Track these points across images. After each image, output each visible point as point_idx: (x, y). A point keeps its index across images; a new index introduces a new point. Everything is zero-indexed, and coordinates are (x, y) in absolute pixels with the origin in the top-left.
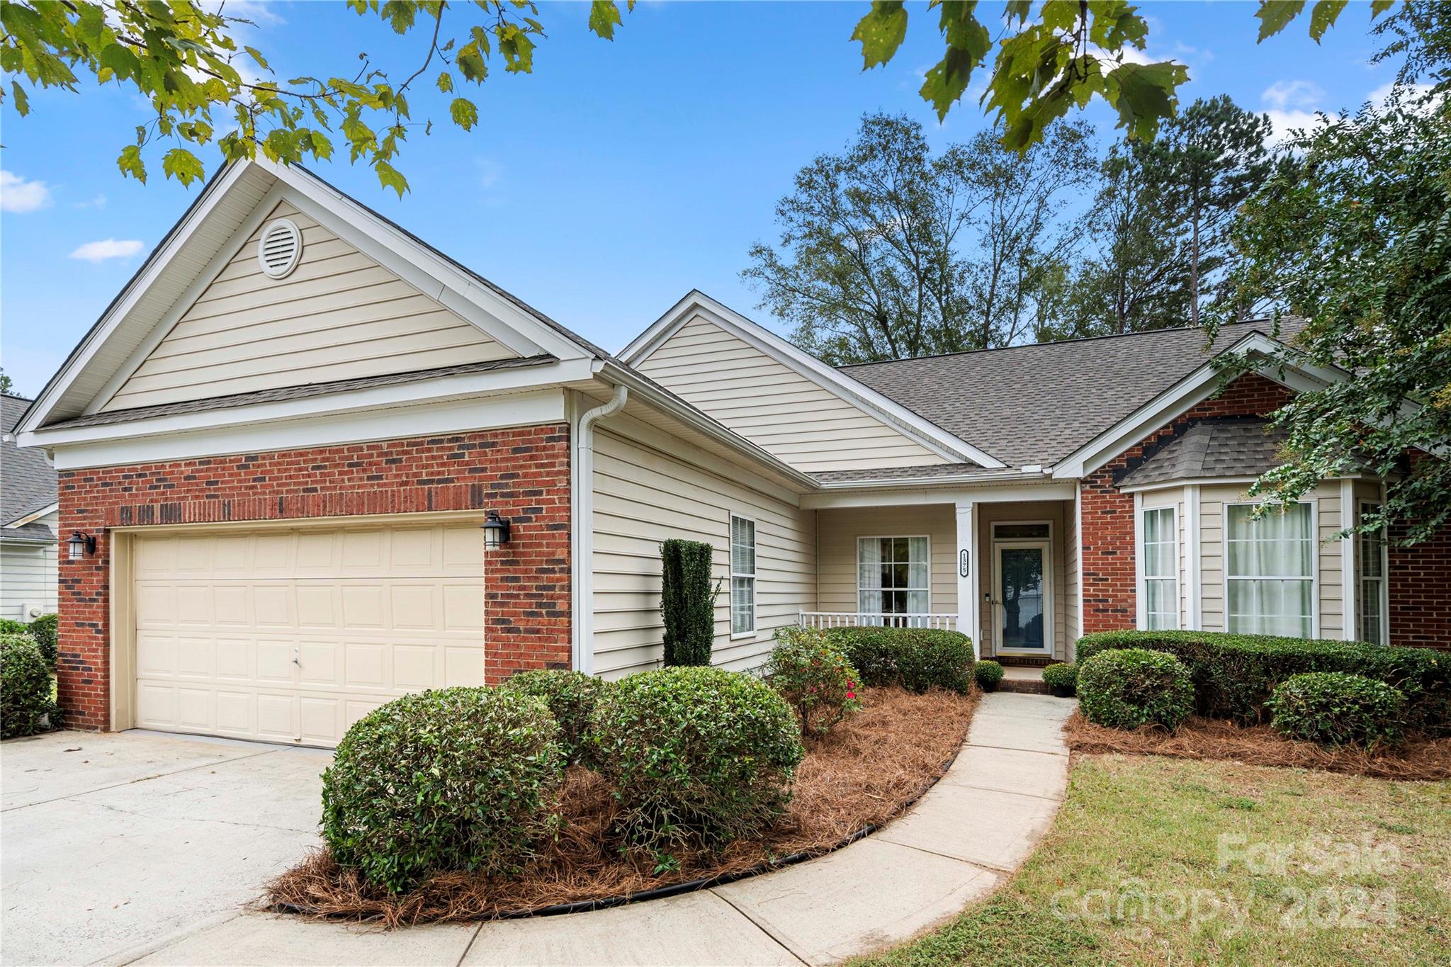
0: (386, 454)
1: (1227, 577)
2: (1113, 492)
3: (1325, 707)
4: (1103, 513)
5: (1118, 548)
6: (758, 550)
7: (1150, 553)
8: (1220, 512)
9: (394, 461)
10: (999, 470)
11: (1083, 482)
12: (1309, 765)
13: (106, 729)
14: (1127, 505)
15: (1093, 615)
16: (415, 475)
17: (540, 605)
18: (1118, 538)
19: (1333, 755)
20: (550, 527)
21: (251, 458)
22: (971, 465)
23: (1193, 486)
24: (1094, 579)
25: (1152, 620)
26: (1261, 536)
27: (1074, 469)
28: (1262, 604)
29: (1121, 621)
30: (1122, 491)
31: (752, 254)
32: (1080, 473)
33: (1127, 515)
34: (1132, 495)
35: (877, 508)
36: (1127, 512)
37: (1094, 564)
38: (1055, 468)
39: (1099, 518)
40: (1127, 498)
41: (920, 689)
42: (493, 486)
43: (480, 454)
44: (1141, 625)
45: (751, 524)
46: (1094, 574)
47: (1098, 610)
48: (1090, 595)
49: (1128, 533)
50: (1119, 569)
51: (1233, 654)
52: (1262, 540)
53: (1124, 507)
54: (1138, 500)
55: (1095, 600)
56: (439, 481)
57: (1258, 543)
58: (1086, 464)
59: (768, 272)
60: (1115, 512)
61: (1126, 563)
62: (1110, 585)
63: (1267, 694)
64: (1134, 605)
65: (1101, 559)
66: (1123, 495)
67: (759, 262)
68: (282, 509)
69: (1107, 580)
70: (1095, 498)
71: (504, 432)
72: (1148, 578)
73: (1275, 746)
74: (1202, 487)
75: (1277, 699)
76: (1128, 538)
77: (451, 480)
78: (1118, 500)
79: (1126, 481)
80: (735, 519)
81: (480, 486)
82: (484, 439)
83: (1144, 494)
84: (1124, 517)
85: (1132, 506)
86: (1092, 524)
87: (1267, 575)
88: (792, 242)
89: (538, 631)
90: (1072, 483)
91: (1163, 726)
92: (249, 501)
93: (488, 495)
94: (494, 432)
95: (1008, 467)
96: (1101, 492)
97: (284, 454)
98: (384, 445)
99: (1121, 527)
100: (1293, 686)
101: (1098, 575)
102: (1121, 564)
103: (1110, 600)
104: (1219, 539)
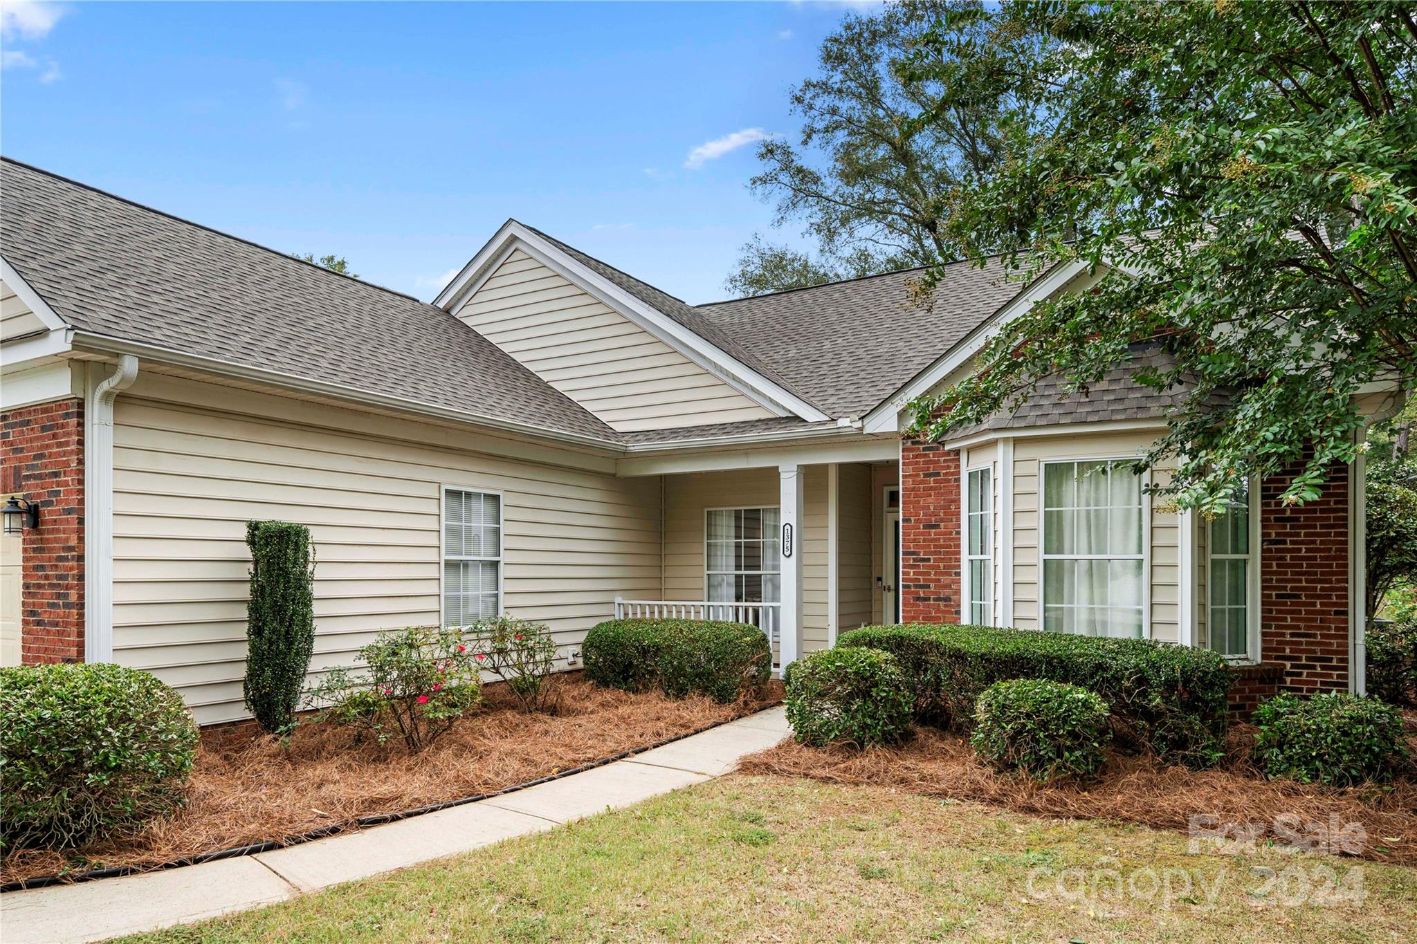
1: (1043, 556)
2: (937, 449)
4: (925, 475)
5: (942, 520)
6: (504, 528)
8: (1036, 472)
10: (820, 424)
11: (902, 437)
14: (953, 465)
15: (913, 605)
18: (942, 507)
20: (65, 511)
22: (796, 419)
23: (1005, 440)
24: (915, 560)
26: (1092, 502)
27: (886, 422)
28: (1092, 592)
29: (944, 612)
30: (947, 448)
31: (762, 156)
32: (895, 427)
33: (952, 478)
34: (957, 452)
35: (700, 473)
36: (953, 474)
37: (914, 540)
38: (866, 421)
39: (921, 482)
40: (952, 457)
41: (681, 693)
42: (28, 468)
43: (20, 433)
44: (966, 621)
45: (496, 498)
46: (914, 553)
47: (918, 599)
48: (910, 580)
49: (953, 501)
50: (941, 546)
52: (1092, 508)
53: (949, 467)
54: (963, 458)
55: (916, 586)
57: (1088, 512)
58: (900, 417)
59: (785, 178)
60: (938, 474)
61: (950, 539)
62: (933, 567)
64: (958, 592)
65: (922, 534)
66: (948, 453)
67: (772, 165)
69: (929, 560)
70: (916, 456)
72: (972, 557)
74: (1017, 442)
76: (953, 507)
77: (2, 462)
78: (942, 459)
79: (951, 434)
80: (449, 493)
81: (20, 468)
82: (22, 417)
83: (970, 450)
84: (949, 481)
85: (958, 466)
86: (913, 489)
87: (1098, 553)
88: (814, 136)
90: (890, 439)
93: (26, 478)
94: (29, 409)
95: (833, 420)
96: (924, 449)
99: (946, 493)
101: (918, 554)
102: (945, 540)
103: (932, 585)
104: (1034, 507)
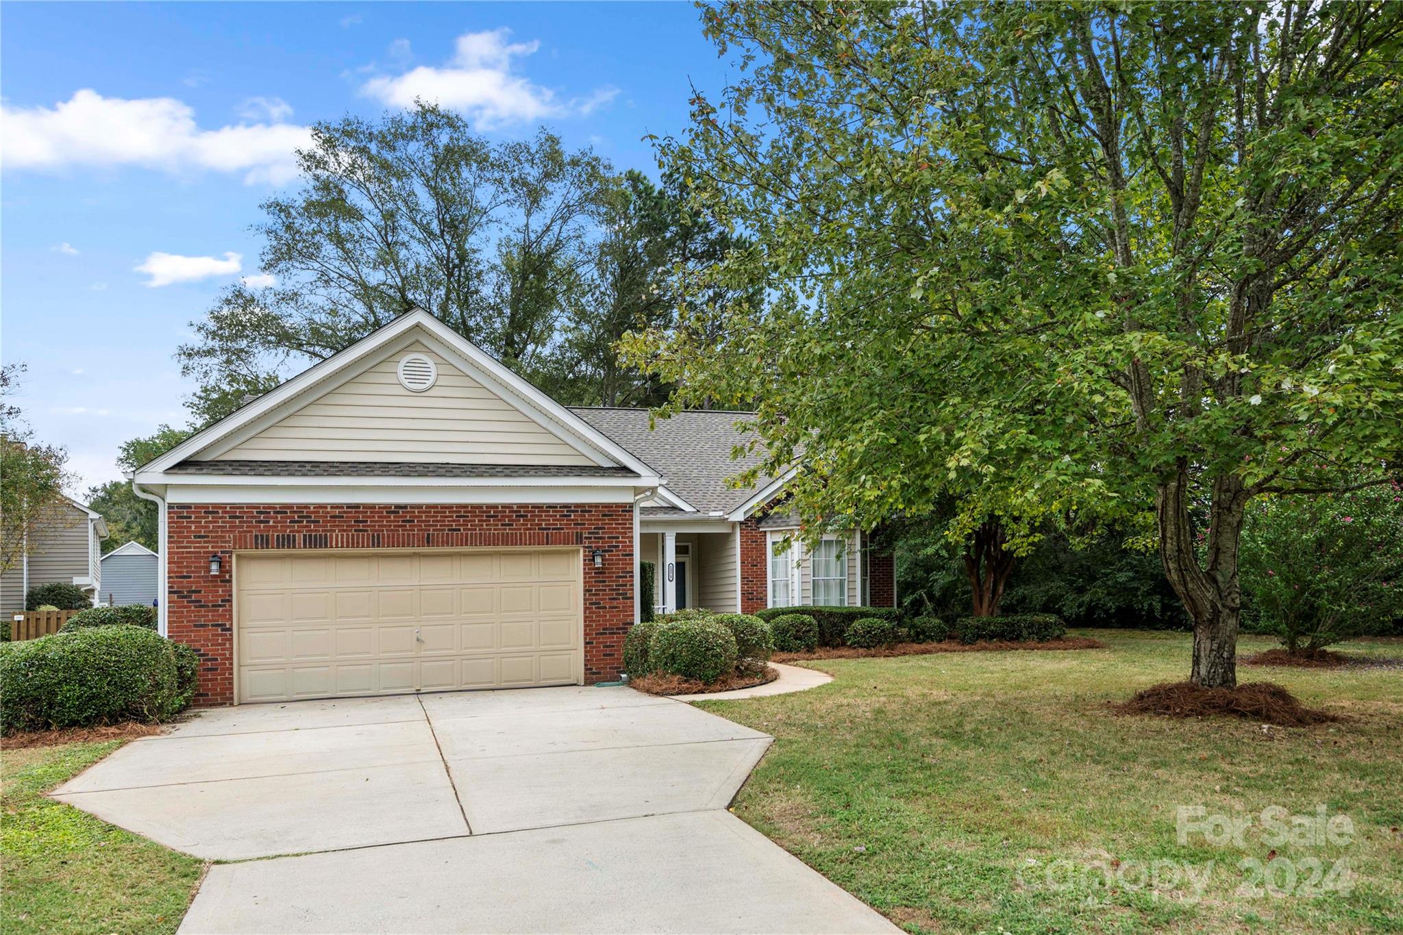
0: (516, 512)
1: (812, 578)
2: (756, 530)
3: (869, 632)
4: (750, 542)
5: (758, 563)
7: (774, 565)
9: (522, 516)
10: (694, 512)
11: (741, 523)
12: (866, 656)
13: (232, 705)
15: (746, 602)
16: (537, 525)
17: (617, 594)
19: (873, 651)
20: (623, 555)
21: (398, 507)
22: (674, 508)
24: (747, 581)
25: (774, 602)
26: (827, 556)
27: (738, 515)
28: (825, 592)
29: (760, 604)
30: (761, 530)
32: (742, 519)
34: (765, 532)
36: (763, 542)
38: (729, 514)
39: (749, 545)
40: (763, 534)
42: (589, 533)
43: (580, 516)
44: (770, 606)
47: (749, 598)
49: (763, 554)
50: (759, 574)
51: (831, 614)
53: (762, 539)
54: (768, 535)
55: (747, 592)
56: (553, 529)
57: (824, 559)
58: (745, 513)
60: (757, 542)
61: (762, 571)
62: (755, 584)
63: (843, 631)
64: (766, 596)
65: (750, 568)
66: (762, 532)
68: (429, 541)
69: (753, 580)
70: (746, 532)
71: (597, 506)
72: (773, 579)
73: (852, 652)
75: (849, 631)
76: (763, 557)
77: (563, 529)
78: (759, 535)
79: (763, 524)
81: (581, 533)
82: (583, 508)
83: (771, 532)
84: (762, 545)
85: (766, 538)
86: (745, 548)
87: (826, 576)
89: (617, 607)
90: (733, 524)
91: (810, 649)
92: (398, 535)
93: (586, 538)
94: (591, 505)
95: (699, 511)
96: (750, 529)
97: (429, 506)
98: (515, 507)
99: (760, 551)
100: (856, 624)
101: (749, 578)
102: (760, 571)
103: (755, 592)
